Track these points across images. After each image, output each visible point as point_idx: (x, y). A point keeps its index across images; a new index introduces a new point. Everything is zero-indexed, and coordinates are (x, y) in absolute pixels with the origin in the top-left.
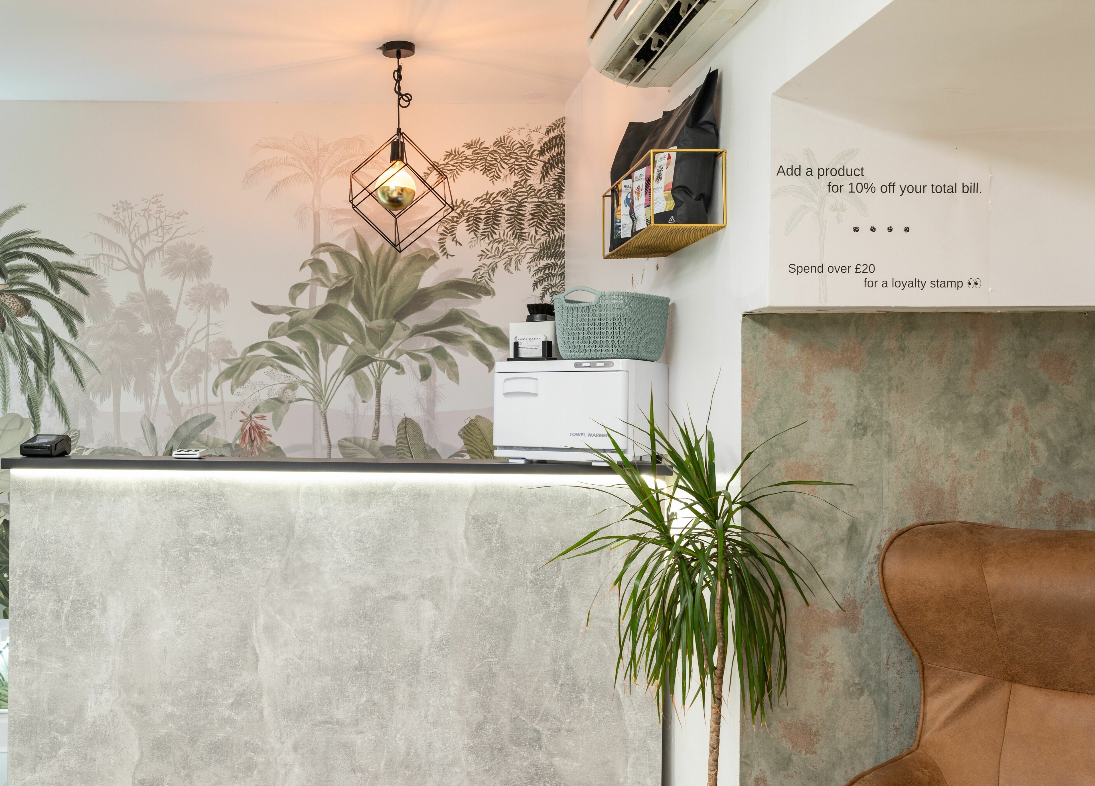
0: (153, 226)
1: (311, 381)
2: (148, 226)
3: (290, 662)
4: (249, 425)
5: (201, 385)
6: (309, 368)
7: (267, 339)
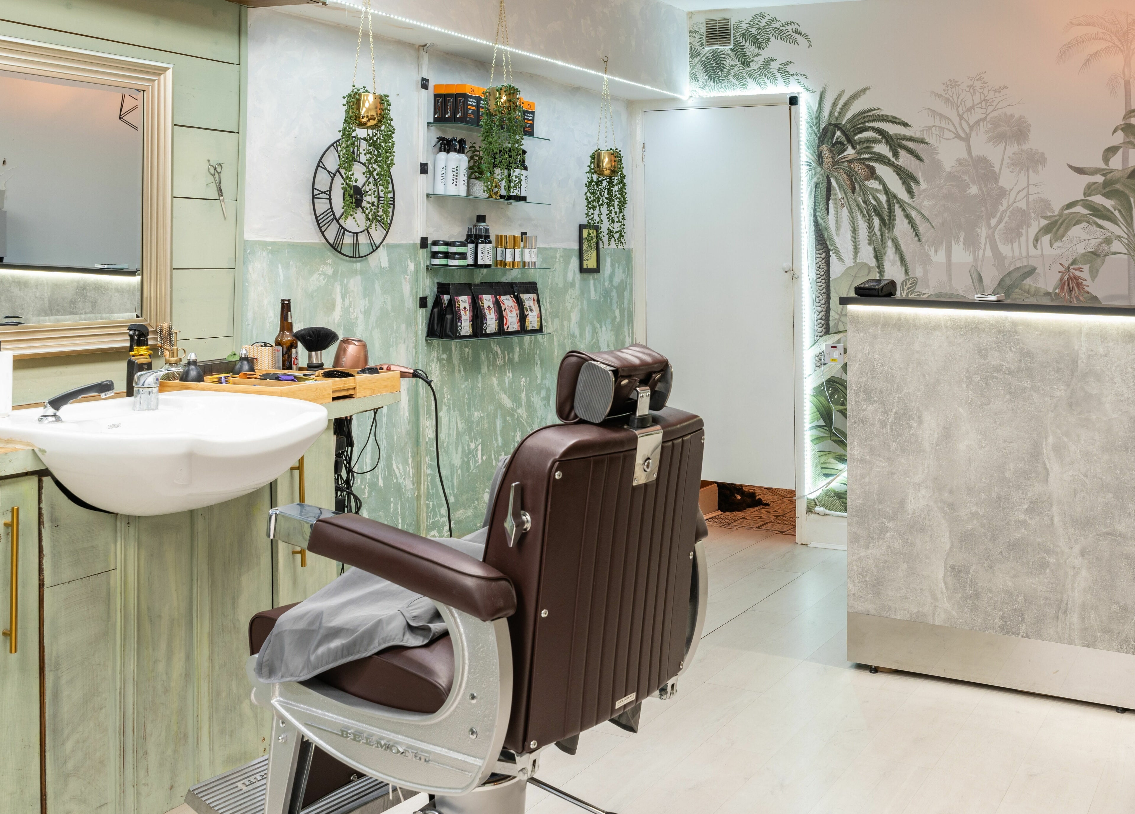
0: (977, 100)
1: (1126, 236)
2: (973, 100)
3: (1076, 478)
4: (1067, 276)
5: (1023, 239)
6: (1123, 224)
7: (1083, 198)
